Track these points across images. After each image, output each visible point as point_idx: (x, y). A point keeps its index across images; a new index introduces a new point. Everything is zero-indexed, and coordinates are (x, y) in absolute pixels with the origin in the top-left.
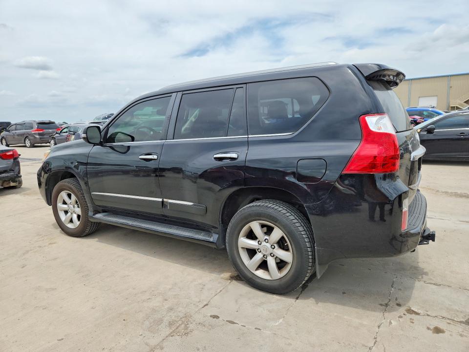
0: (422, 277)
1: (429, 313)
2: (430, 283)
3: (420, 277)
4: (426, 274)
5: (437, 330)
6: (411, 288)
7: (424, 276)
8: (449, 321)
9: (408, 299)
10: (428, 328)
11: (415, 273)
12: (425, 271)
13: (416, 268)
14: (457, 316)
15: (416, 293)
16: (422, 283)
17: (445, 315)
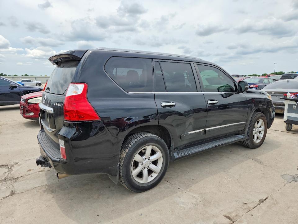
0: (45, 188)
1: (35, 174)
2: (39, 187)
3: (46, 187)
4: (44, 191)
5: (30, 170)
6: (48, 179)
7: (45, 189)
8: (26, 175)
9: (46, 175)
10: (33, 169)
11: (51, 188)
12: (46, 193)
13: (52, 192)
14: (22, 179)
15: (44, 178)
16: (44, 184)
17: (28, 177)
